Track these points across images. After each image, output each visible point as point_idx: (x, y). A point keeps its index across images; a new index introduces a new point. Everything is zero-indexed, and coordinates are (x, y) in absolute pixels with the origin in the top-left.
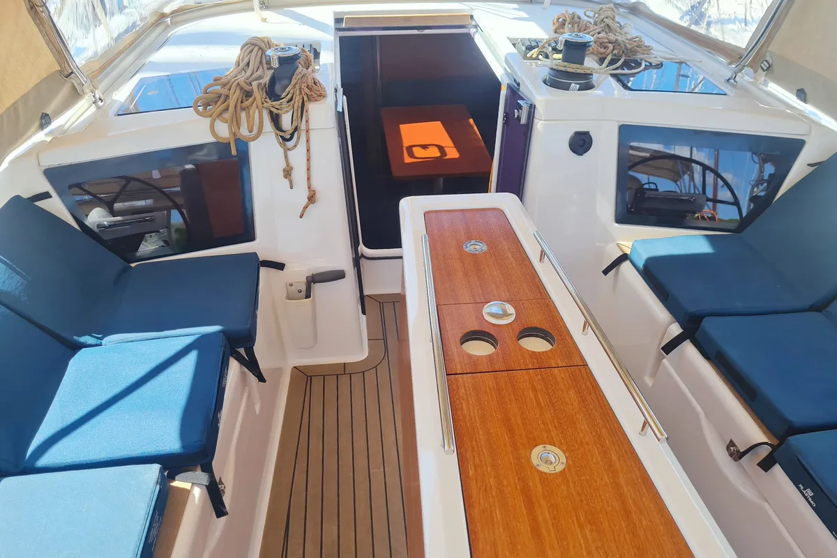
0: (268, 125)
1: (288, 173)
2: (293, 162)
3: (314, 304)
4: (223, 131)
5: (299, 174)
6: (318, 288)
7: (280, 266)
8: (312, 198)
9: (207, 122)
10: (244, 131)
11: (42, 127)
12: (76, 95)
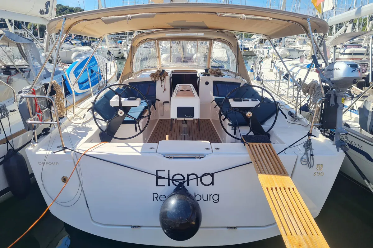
0: (160, 79)
1: (162, 86)
2: (162, 84)
3: (164, 106)
4: (153, 79)
5: (163, 86)
6: (164, 104)
7: (159, 100)
8: (165, 90)
9: (151, 78)
10: (156, 79)
11: (128, 78)
12: (132, 76)
